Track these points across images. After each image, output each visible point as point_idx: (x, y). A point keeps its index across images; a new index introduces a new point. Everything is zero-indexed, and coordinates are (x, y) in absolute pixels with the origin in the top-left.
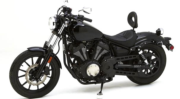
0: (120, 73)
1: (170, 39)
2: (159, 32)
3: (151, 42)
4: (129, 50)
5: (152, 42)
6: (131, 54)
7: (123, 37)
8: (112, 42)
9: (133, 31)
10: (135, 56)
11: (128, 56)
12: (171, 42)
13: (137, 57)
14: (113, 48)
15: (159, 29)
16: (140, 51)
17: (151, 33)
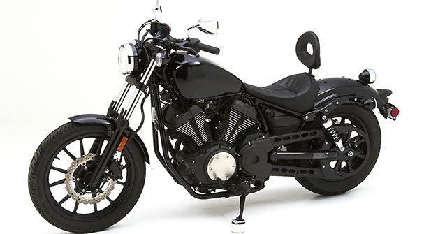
0: (283, 170)
1: (389, 93)
2: (365, 78)
3: (349, 100)
4: (301, 118)
5: (353, 99)
6: (305, 128)
7: (286, 89)
8: (262, 102)
9: (310, 75)
10: (316, 133)
11: (300, 133)
12: (392, 100)
13: (320, 133)
14: (265, 115)
15: (365, 70)
16: (326, 121)
17: (350, 79)
